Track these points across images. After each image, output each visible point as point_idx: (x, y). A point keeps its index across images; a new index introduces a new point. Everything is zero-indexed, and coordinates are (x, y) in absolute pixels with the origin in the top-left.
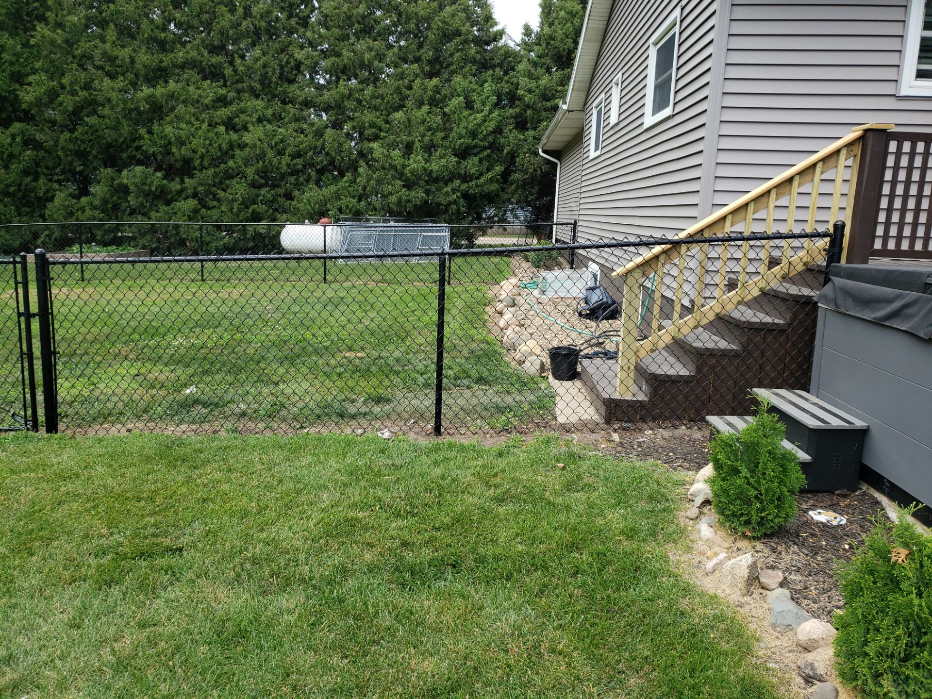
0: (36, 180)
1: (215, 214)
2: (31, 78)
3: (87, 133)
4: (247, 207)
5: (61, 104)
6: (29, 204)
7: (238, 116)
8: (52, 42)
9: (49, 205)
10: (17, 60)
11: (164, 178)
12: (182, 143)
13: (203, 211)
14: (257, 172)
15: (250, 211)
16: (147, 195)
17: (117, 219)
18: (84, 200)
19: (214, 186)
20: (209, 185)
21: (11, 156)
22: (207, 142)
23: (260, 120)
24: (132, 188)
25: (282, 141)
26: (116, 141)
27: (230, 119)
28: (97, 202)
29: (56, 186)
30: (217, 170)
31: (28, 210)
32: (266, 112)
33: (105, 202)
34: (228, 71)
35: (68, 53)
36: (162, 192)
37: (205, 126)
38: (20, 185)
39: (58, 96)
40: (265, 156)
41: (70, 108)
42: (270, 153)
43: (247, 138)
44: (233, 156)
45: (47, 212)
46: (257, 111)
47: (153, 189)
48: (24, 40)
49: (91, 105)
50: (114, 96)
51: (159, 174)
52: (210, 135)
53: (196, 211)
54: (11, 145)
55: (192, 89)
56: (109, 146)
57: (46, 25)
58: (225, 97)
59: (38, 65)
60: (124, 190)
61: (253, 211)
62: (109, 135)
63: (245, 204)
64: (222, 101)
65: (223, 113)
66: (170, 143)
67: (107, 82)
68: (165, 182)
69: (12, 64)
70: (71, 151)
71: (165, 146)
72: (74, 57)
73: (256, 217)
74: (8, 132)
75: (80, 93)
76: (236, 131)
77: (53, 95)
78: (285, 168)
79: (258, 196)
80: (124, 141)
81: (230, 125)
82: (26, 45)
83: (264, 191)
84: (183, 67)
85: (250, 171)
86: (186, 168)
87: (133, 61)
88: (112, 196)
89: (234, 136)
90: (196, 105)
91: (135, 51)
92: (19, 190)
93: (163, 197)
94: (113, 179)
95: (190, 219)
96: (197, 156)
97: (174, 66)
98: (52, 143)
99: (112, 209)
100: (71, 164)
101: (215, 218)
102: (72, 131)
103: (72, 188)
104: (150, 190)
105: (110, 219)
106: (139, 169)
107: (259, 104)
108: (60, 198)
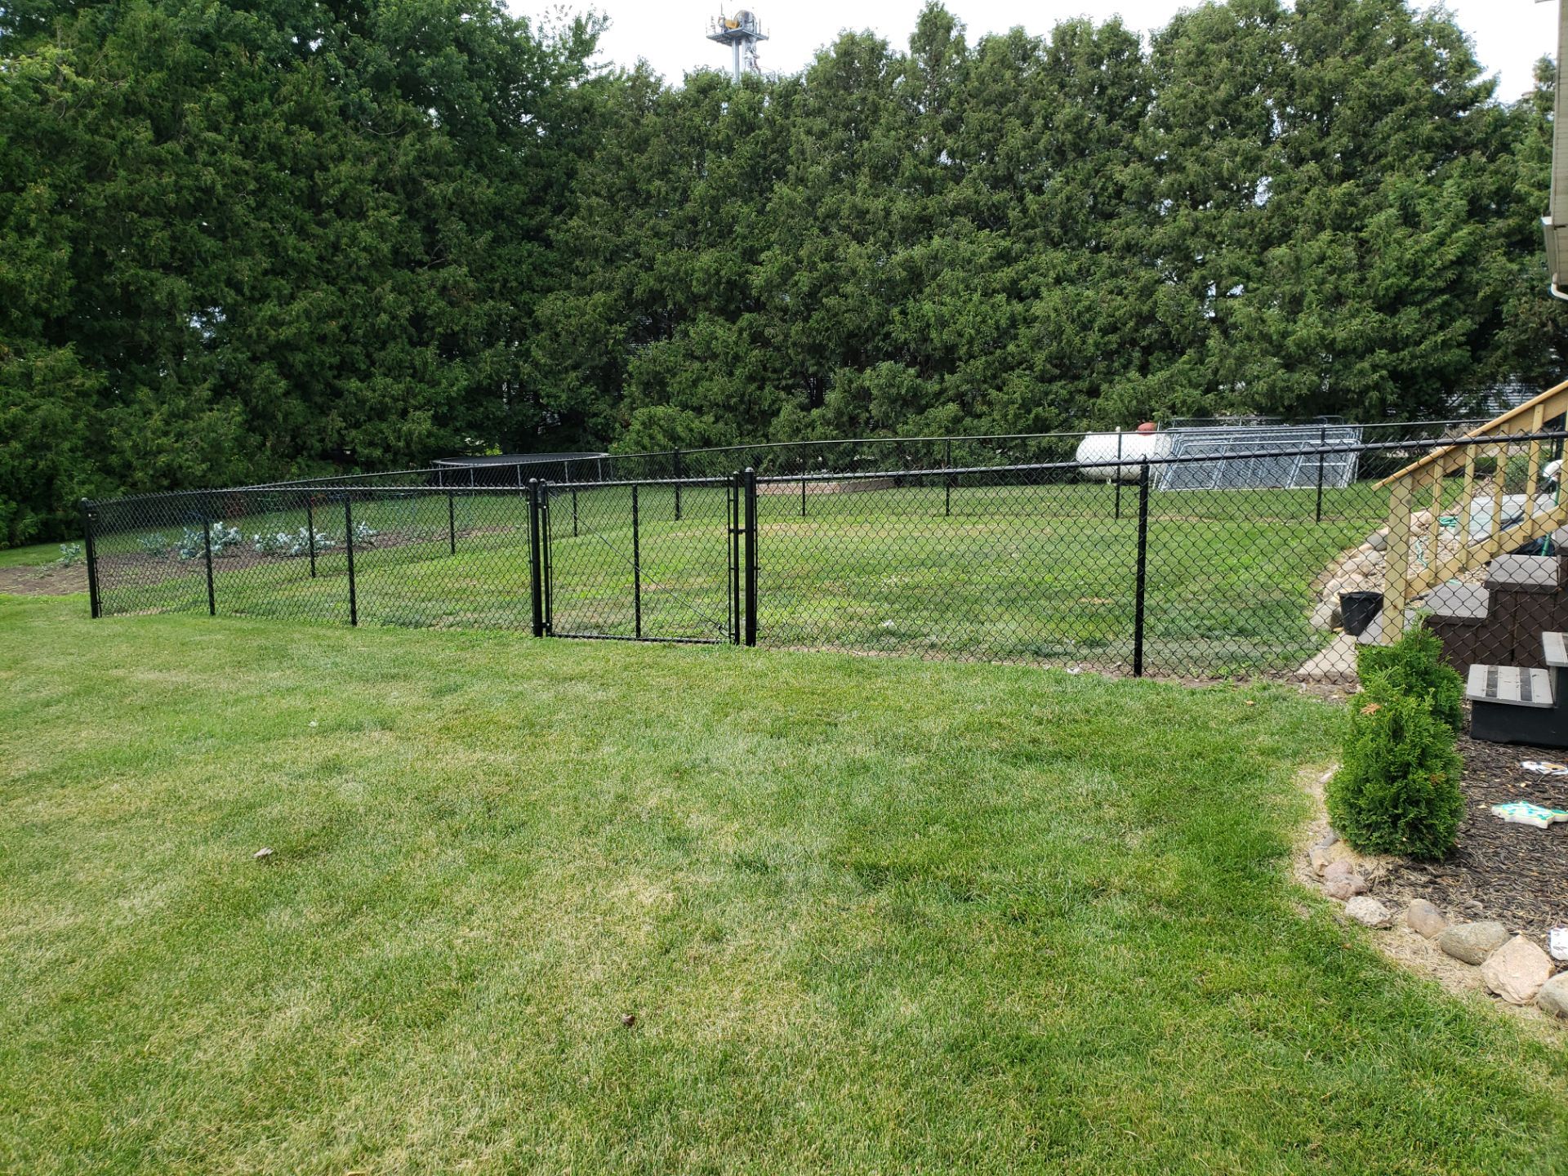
0: (761, 388)
1: (985, 423)
2: (763, 256)
3: (823, 319)
4: (1029, 412)
5: (796, 283)
6: (752, 420)
7: (1026, 277)
8: (791, 203)
9: (775, 421)
10: (751, 232)
11: (918, 376)
12: (943, 323)
13: (968, 421)
14: (1049, 359)
15: (1032, 416)
16: (893, 401)
17: (855, 436)
18: (815, 412)
19: (985, 382)
20: (978, 381)
21: (737, 358)
22: (979, 319)
23: (1058, 281)
24: (875, 392)
25: (1089, 309)
26: (859, 328)
27: (1014, 282)
28: (830, 415)
29: (783, 395)
30: (990, 358)
31: (750, 427)
32: (1067, 268)
33: (839, 413)
34: (1013, 214)
35: (809, 214)
36: (915, 395)
37: (976, 297)
38: (743, 395)
39: (793, 274)
40: (1062, 333)
41: (805, 289)
42: (1069, 329)
43: (1038, 308)
44: (1015, 337)
45: (771, 430)
46: (1054, 267)
47: (903, 392)
48: (759, 206)
49: (831, 282)
50: (861, 265)
51: (912, 371)
52: (984, 308)
53: (957, 420)
54: (736, 343)
55: (963, 244)
56: (851, 335)
57: (786, 182)
58: (1009, 250)
59: (773, 237)
60: (864, 395)
61: (1037, 417)
62: (850, 321)
63: (1026, 406)
64: (1005, 258)
65: (1005, 274)
66: (928, 325)
67: (854, 247)
68: (919, 381)
69: (744, 238)
70: (802, 346)
71: (921, 330)
72: (816, 219)
73: (1042, 426)
74: (735, 328)
75: (820, 266)
76: (1021, 299)
77: (787, 273)
78: (1092, 349)
79: (1047, 394)
80: (870, 327)
81: (1014, 292)
82: (760, 212)
83: (1056, 386)
84: (954, 213)
85: (1039, 358)
86: (947, 360)
87: (888, 212)
88: (848, 404)
89: (1018, 307)
90: (967, 267)
91: (891, 200)
92: (742, 401)
93: (915, 402)
94: (851, 381)
95: (948, 431)
96: (964, 341)
97: (941, 213)
98: (781, 337)
99: (849, 423)
100: (803, 363)
101: (983, 429)
102: (806, 320)
103: (802, 397)
104: (899, 394)
105: (846, 437)
106: (885, 366)
107: (1058, 256)
108: (788, 411)
